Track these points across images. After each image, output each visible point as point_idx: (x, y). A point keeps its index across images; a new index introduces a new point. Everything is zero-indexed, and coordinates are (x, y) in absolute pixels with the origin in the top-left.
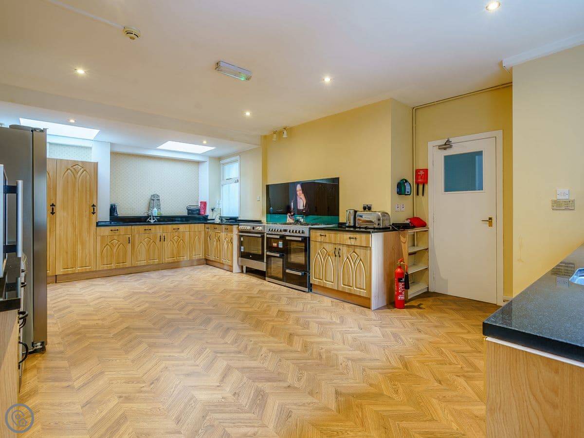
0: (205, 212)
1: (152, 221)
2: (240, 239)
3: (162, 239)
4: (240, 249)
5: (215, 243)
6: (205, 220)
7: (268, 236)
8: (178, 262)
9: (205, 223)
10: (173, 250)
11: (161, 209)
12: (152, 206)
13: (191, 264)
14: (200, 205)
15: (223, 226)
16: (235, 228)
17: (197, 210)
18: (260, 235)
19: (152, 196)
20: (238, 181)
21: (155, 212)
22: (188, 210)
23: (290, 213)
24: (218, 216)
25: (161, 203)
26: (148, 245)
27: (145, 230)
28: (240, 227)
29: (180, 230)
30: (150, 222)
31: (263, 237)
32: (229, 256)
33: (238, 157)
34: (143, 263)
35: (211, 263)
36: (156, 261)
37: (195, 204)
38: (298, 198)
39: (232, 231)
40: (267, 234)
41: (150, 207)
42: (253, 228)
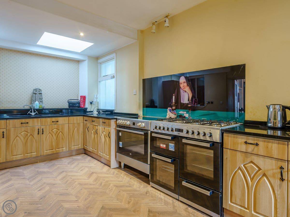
0: (84, 105)
1: (33, 114)
2: (118, 134)
3: (41, 132)
4: (119, 144)
5: (93, 135)
6: (84, 112)
7: (153, 135)
8: (57, 153)
9: (84, 116)
10: (52, 143)
11: (43, 102)
12: (34, 100)
13: (70, 154)
14: (80, 100)
15: (101, 120)
16: (113, 122)
17: (77, 103)
18: (143, 133)
19: (34, 90)
20: (114, 77)
21: (37, 105)
22: (69, 103)
23: (171, 107)
24: (96, 108)
25: (43, 96)
26: (25, 138)
27: (22, 123)
28: (118, 121)
29: (59, 123)
30: (31, 115)
31: (146, 135)
32: (107, 150)
33: (114, 55)
34: (19, 157)
35: (89, 153)
36: (34, 154)
37: (75, 97)
38: (181, 91)
39: (109, 125)
40: (152, 132)
41: (32, 101)
42: (134, 124)
